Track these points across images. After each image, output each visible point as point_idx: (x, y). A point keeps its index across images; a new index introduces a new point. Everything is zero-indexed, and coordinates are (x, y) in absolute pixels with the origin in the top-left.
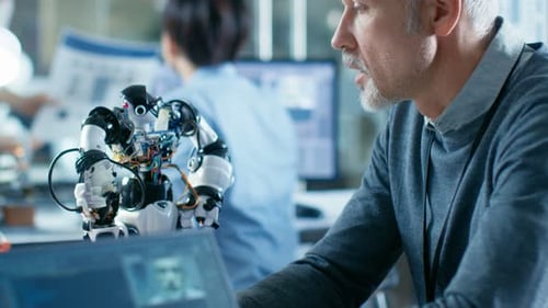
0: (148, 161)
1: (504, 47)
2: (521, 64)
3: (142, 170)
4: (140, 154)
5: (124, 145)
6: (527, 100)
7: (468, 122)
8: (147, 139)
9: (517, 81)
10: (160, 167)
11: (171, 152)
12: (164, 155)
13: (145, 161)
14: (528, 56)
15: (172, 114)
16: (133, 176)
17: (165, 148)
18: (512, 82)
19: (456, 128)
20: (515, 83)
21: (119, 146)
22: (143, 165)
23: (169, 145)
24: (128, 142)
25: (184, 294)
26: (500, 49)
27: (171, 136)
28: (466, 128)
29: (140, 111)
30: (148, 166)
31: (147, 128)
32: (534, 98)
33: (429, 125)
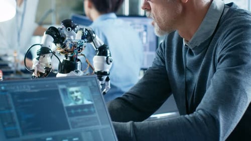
0: (72, 52)
1: (216, 6)
2: (224, 14)
3: (69, 55)
4: (69, 48)
5: (61, 44)
6: (229, 28)
7: (203, 41)
8: (72, 42)
9: (223, 21)
10: (77, 55)
11: (82, 49)
12: (79, 50)
13: (71, 52)
14: (227, 10)
15: (83, 33)
16: (65, 59)
17: (79, 47)
18: (221, 21)
19: (198, 45)
20: (222, 23)
21: (59, 44)
22: (69, 53)
23: (81, 46)
24: (64, 43)
25: (83, 102)
26: (215, 8)
27: (83, 42)
28: (202, 44)
29: (69, 30)
30: (72, 54)
31: (72, 37)
32: (232, 27)
33: (186, 45)
